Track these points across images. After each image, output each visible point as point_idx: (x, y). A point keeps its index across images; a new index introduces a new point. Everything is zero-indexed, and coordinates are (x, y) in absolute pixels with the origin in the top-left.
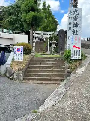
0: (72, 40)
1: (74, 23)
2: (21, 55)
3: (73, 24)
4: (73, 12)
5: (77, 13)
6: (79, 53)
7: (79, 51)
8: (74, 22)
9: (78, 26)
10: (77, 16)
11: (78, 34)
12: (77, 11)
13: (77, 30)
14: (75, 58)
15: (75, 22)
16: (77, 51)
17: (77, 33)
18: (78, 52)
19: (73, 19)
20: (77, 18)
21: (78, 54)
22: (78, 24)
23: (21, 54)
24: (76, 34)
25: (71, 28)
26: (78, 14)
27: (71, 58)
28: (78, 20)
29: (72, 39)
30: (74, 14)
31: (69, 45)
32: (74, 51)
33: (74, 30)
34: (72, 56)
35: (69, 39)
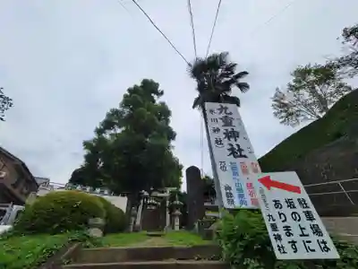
0: (235, 174)
1: (226, 130)
4: (218, 109)
5: (228, 112)
6: (309, 216)
8: (226, 128)
9: (238, 137)
10: (230, 116)
11: (245, 156)
12: (226, 108)
13: (238, 145)
14: (302, 254)
15: (229, 129)
16: (290, 204)
17: (243, 153)
18: (300, 210)
20: (232, 121)
21: (306, 223)
22: (238, 133)
24: (241, 156)
25: (221, 141)
26: (231, 113)
27: (280, 256)
28: (233, 124)
29: (234, 168)
30: (221, 112)
31: (228, 188)
32: (277, 203)
33: (231, 145)
34: (278, 238)
35: (224, 168)
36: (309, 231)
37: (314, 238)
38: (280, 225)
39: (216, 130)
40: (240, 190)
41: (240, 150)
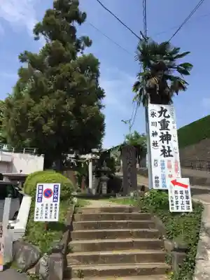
0: (163, 168)
1: (162, 133)
2: (54, 206)
3: (161, 135)
4: (159, 112)
5: (166, 115)
6: (187, 198)
7: (187, 192)
8: (162, 131)
9: (170, 140)
10: (167, 119)
11: (172, 156)
12: (166, 111)
13: (169, 147)
14: (180, 210)
15: (165, 132)
16: (181, 192)
17: (171, 153)
18: (184, 195)
19: (159, 125)
20: (168, 125)
21: (185, 200)
22: (170, 136)
23: (54, 203)
24: (169, 156)
25: (157, 143)
26: (169, 117)
27: (171, 211)
28: (169, 127)
30: (160, 116)
31: (157, 178)
32: (176, 192)
33: (163, 147)
34: (173, 205)
35: (156, 165)
36: (185, 203)
37: (186, 205)
38: (175, 200)
39: (154, 134)
40: (164, 179)
41: (169, 151)
